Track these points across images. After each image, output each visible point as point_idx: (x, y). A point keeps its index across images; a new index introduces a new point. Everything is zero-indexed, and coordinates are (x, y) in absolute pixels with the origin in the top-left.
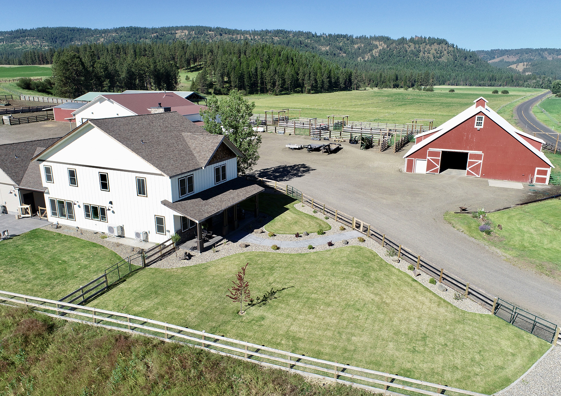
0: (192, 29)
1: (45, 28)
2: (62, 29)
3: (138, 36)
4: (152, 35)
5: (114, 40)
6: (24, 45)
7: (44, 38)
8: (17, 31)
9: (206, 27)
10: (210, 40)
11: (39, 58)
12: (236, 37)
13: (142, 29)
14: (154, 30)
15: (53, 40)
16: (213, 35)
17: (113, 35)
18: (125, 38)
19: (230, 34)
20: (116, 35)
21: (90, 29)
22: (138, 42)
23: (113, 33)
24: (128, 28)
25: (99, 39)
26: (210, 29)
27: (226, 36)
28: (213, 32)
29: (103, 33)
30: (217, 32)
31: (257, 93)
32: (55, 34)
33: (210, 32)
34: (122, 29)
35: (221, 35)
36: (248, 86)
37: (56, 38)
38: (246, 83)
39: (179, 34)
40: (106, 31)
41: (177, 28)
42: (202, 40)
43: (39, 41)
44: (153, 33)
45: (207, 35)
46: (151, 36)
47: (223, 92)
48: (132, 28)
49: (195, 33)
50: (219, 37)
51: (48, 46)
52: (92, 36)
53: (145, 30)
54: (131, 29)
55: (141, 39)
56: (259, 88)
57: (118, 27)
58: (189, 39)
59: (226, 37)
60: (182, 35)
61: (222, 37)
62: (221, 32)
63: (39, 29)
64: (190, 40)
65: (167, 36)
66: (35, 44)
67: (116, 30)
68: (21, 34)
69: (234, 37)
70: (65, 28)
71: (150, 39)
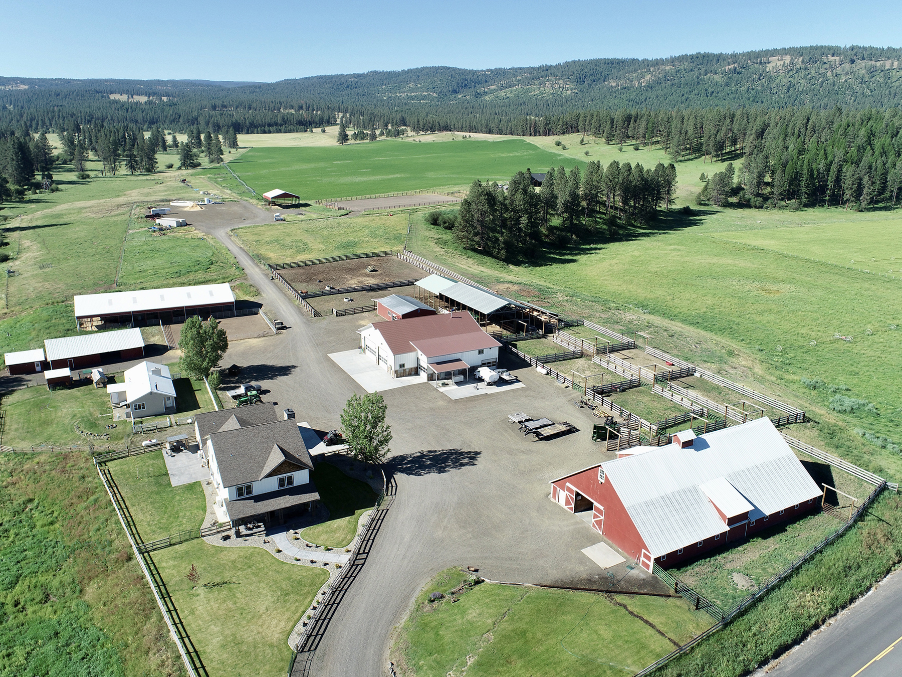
0: (801, 54)
1: (574, 62)
2: (597, 62)
3: (703, 70)
4: (727, 68)
5: (665, 77)
6: (542, 89)
7: (569, 78)
8: (539, 68)
9: (829, 48)
10: (828, 74)
12: (883, 66)
13: (714, 55)
14: (735, 57)
15: (580, 80)
16: (837, 63)
17: (667, 68)
18: (684, 72)
19: (871, 60)
20: (671, 69)
21: (638, 59)
22: (701, 80)
23: (668, 65)
24: (692, 57)
25: (643, 77)
26: (835, 51)
27: (863, 63)
28: (837, 58)
29: (652, 66)
30: (846, 57)
31: (823, 206)
32: (585, 70)
33: (834, 58)
34: (682, 58)
35: (852, 62)
37: (585, 77)
39: (775, 63)
40: (657, 63)
41: (774, 52)
42: (813, 72)
43: (562, 82)
44: (729, 64)
45: (825, 63)
46: (725, 70)
48: (699, 56)
49: (803, 60)
50: (847, 66)
51: (572, 89)
52: (636, 71)
53: (719, 58)
54: (697, 58)
55: (706, 74)
56: (827, 198)
57: (677, 55)
58: (789, 72)
59: (861, 67)
60: (778, 64)
61: (853, 65)
62: (856, 54)
63: (567, 65)
64: (791, 73)
65: (751, 67)
66: (556, 86)
67: (673, 61)
68: (544, 72)
69: (878, 64)
70: (601, 60)
71: (722, 74)
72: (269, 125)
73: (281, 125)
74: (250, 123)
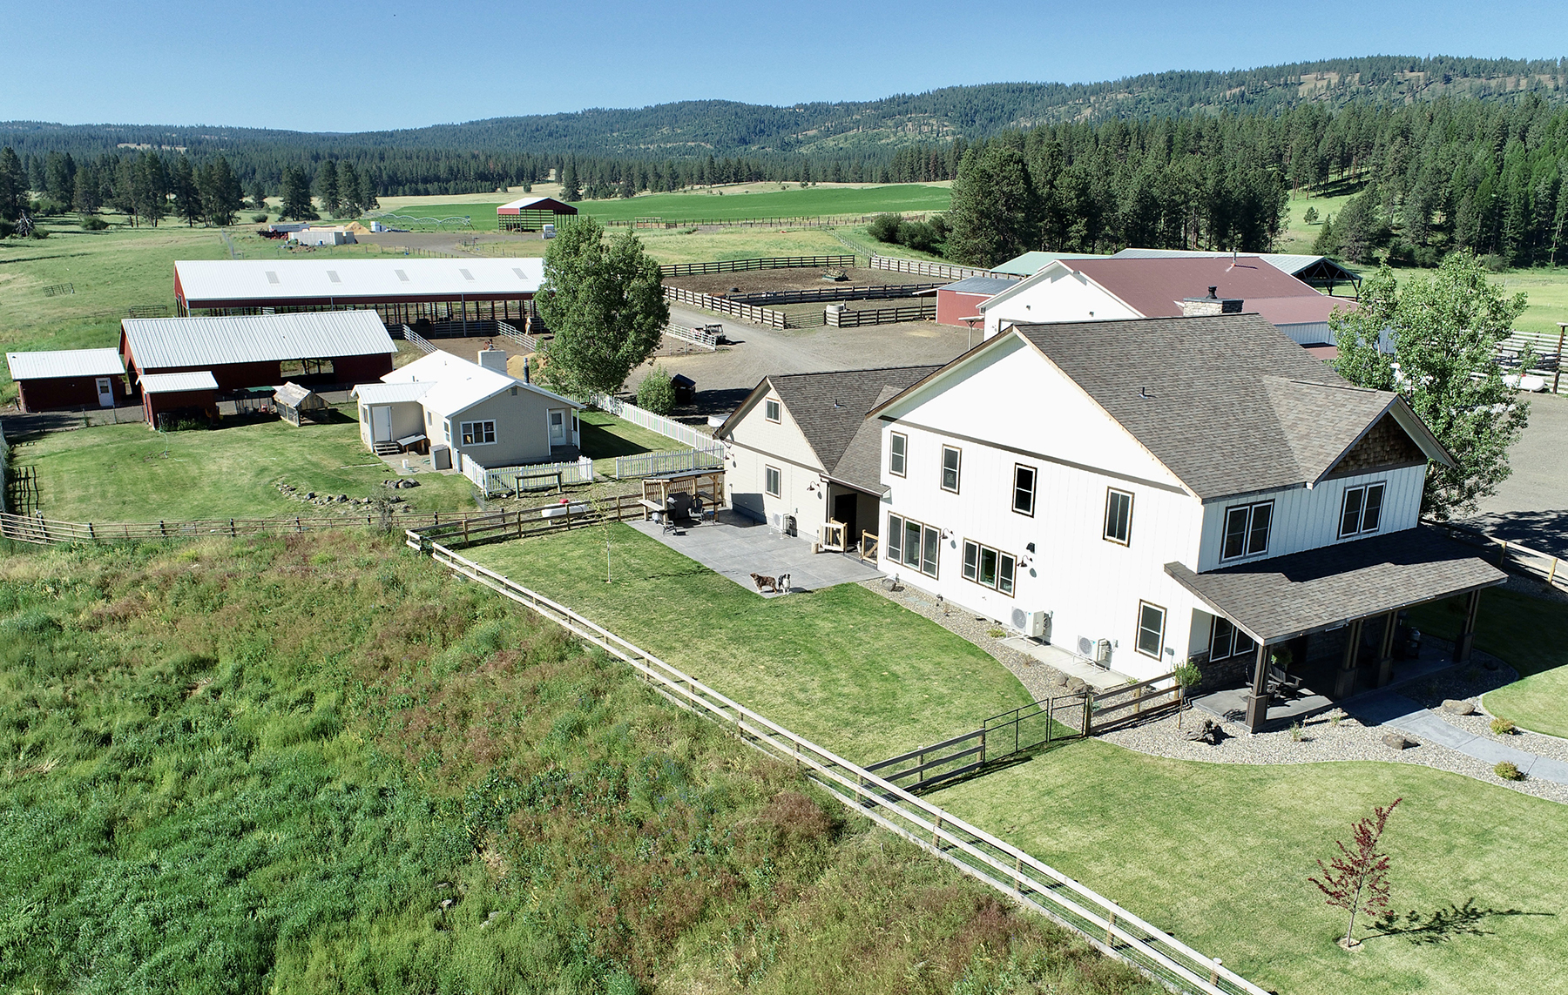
0: (1354, 68)
1: (953, 89)
2: (994, 89)
3: (1185, 98)
4: (1228, 93)
5: (1118, 111)
6: (901, 134)
7: (947, 115)
8: (892, 100)
9: (1401, 60)
10: (1406, 100)
11: (927, 164)
12: (1502, 85)
13: (1200, 75)
14: (1236, 78)
15: (968, 119)
16: (1421, 82)
17: (1120, 97)
18: (1149, 103)
19: (1479, 77)
20: (1127, 98)
21: (1064, 85)
22: (1183, 113)
23: (1120, 93)
24: (1162, 77)
25: (1079, 111)
26: (1414, 65)
27: (1466, 82)
28: (1421, 74)
29: (1092, 94)
30: (1434, 71)
31: (1543, 265)
32: (976, 102)
33: (1413, 74)
34: (1145, 81)
35: (1448, 80)
36: (1514, 239)
37: (975, 113)
38: (1509, 233)
39: (1309, 86)
40: (1100, 89)
41: (1307, 68)
42: (1380, 98)
43: (935, 123)
44: (1230, 87)
45: (1399, 83)
46: (1225, 97)
47: (1418, 259)
48: (1174, 75)
49: (1361, 78)
50: (1439, 87)
51: (954, 133)
52: (1065, 102)
53: (1209, 79)
54: (1171, 79)
55: (1192, 104)
56: (1553, 249)
57: (1135, 75)
58: (1338, 98)
59: (1463, 88)
60: (1319, 86)
61: (1450, 86)
62: (1447, 70)
63: (941, 93)
64: (1342, 100)
65: (1270, 92)
66: (926, 129)
67: (1128, 84)
68: (899, 108)
69: (1493, 83)
70: (1002, 85)
71: (1220, 103)
72: (426, 180)
73: (448, 181)
74: (389, 177)
